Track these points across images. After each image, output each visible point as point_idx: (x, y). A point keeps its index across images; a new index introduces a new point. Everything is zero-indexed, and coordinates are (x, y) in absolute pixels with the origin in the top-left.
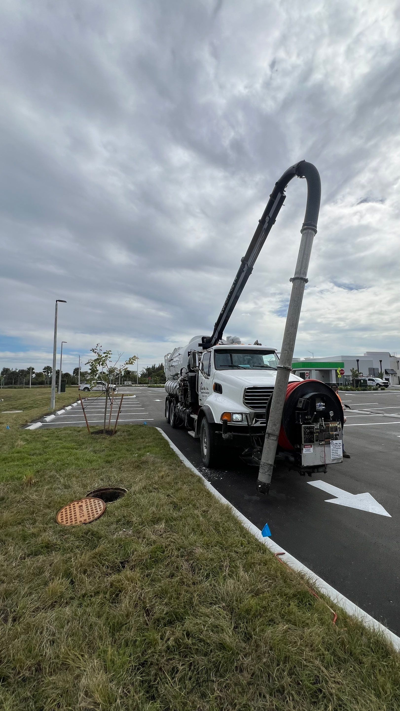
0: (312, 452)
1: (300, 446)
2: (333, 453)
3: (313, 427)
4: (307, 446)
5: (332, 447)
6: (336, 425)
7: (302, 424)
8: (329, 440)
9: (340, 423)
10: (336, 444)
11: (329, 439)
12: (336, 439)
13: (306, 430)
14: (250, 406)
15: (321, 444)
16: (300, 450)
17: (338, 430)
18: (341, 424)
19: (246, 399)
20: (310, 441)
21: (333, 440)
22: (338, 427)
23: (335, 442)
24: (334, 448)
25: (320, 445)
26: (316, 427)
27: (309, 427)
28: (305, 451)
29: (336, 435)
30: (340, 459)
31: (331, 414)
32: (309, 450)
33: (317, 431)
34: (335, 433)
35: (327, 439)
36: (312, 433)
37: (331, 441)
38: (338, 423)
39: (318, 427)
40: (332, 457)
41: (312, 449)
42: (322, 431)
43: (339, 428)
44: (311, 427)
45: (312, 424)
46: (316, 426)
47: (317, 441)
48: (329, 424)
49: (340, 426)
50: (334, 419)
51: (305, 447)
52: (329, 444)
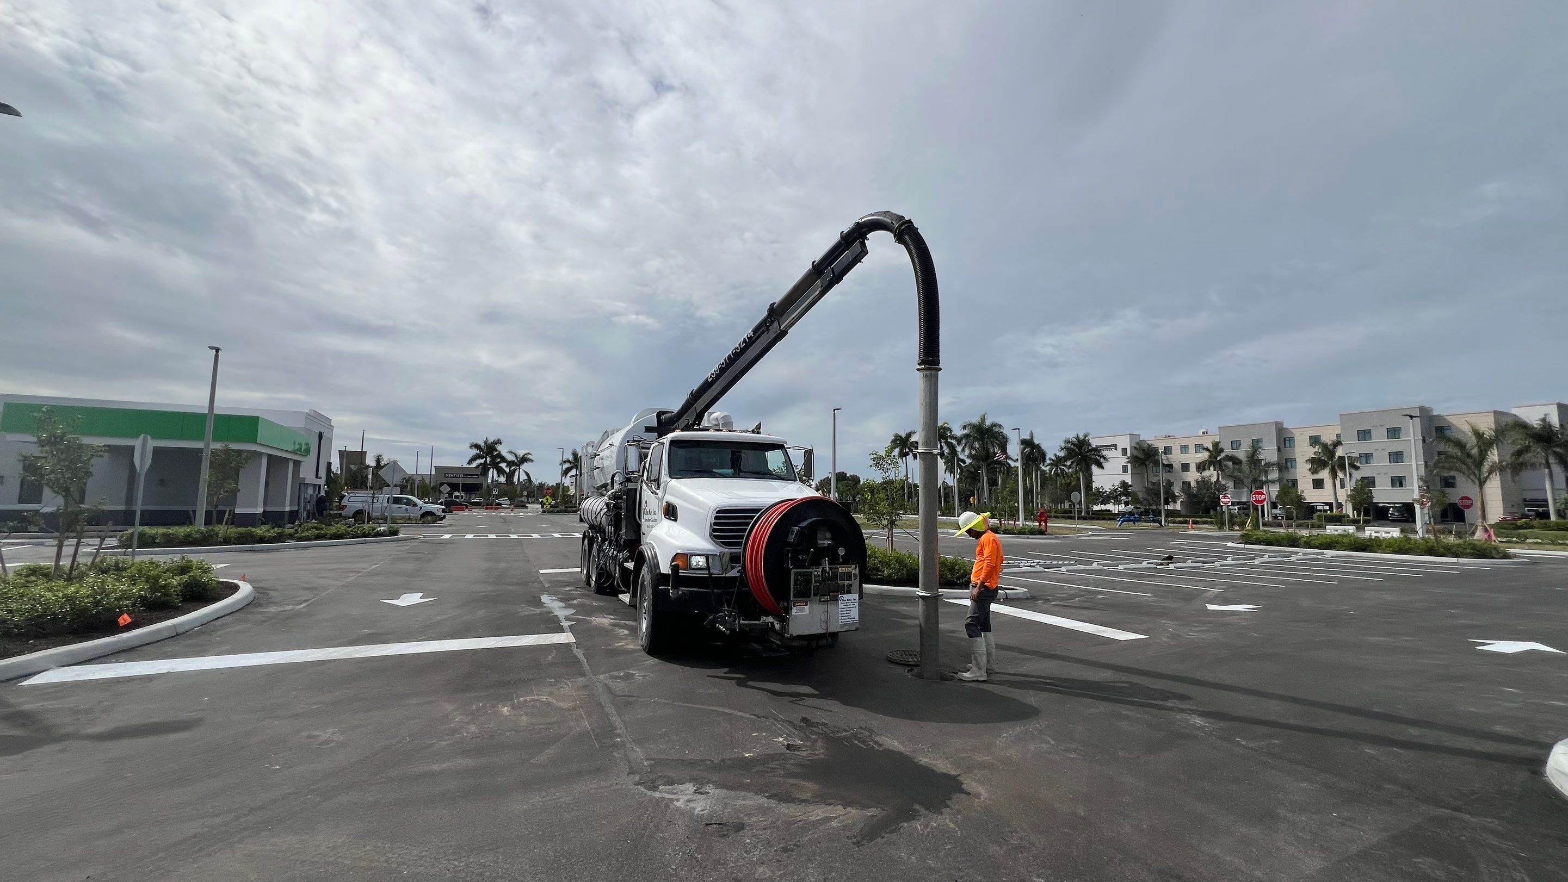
0: (807, 612)
1: (788, 604)
2: (842, 615)
3: (811, 572)
4: (800, 604)
5: (841, 606)
6: (850, 569)
7: (793, 568)
8: (837, 594)
9: (856, 567)
10: (848, 600)
11: (838, 592)
12: (849, 592)
13: (798, 578)
14: (721, 542)
15: (822, 600)
16: (788, 610)
17: (853, 578)
18: (857, 569)
19: (715, 530)
20: (804, 595)
21: (844, 594)
22: (853, 572)
23: (846, 597)
24: (844, 607)
25: (820, 601)
26: (816, 573)
27: (804, 572)
28: (794, 611)
29: (849, 586)
30: (854, 623)
31: (841, 552)
32: (802, 610)
33: (817, 579)
34: (847, 583)
35: (832, 592)
36: (808, 582)
37: (840, 596)
38: (853, 566)
39: (820, 573)
40: (840, 621)
41: (807, 608)
42: (825, 579)
43: (855, 574)
44: (808, 572)
45: (810, 569)
46: (816, 571)
47: (815, 595)
48: (837, 568)
49: (857, 571)
50: (846, 561)
51: (796, 604)
52: (836, 599)
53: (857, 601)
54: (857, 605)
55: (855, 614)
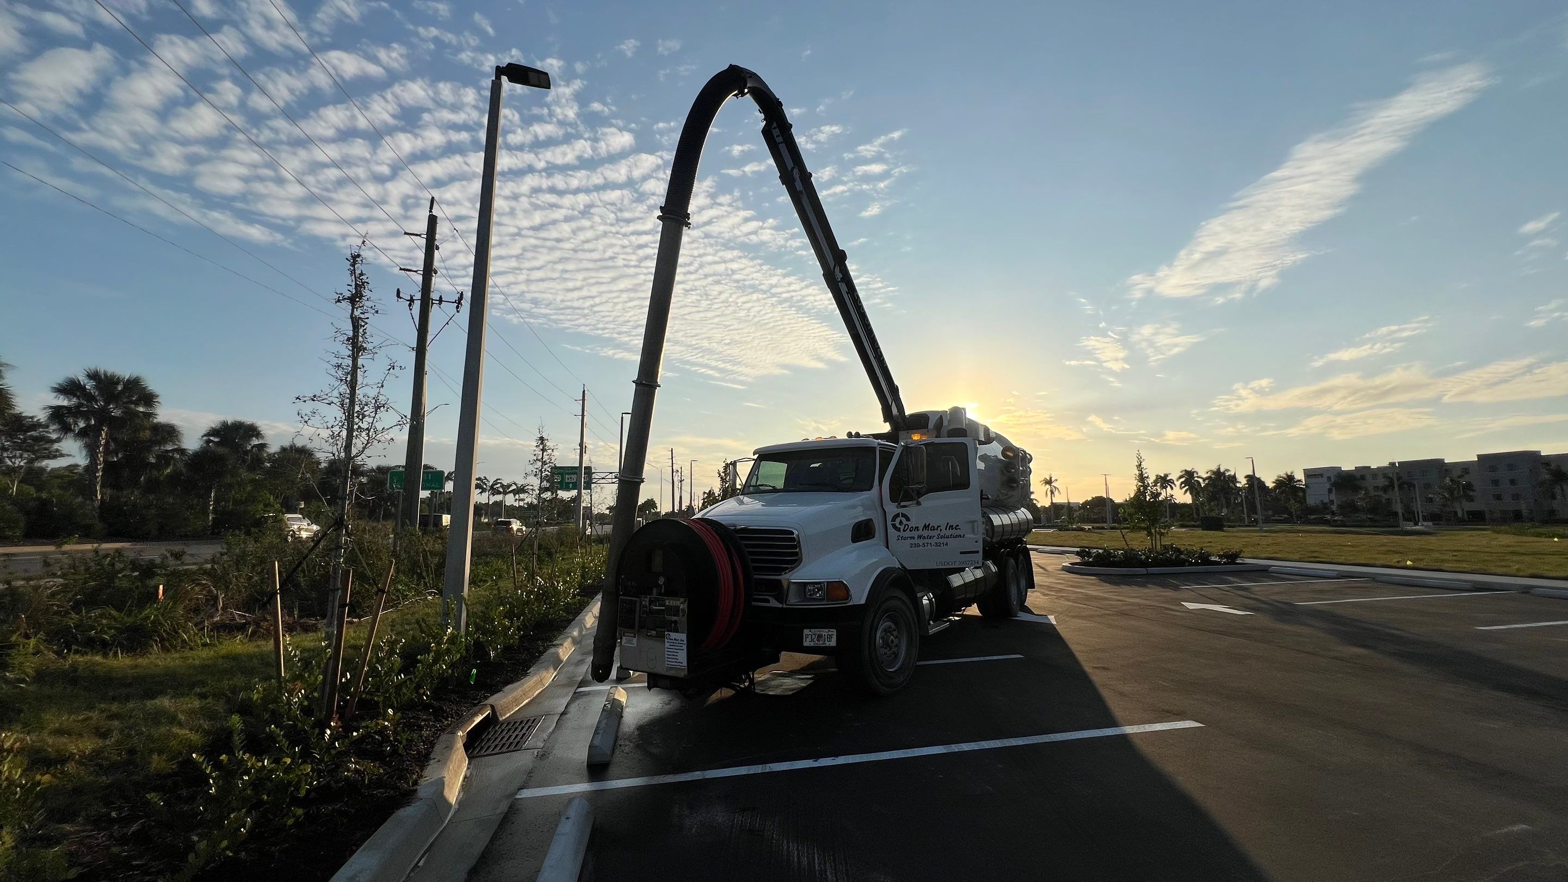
0: (635, 645)
2: (668, 656)
3: (635, 602)
4: (629, 635)
5: (667, 645)
6: (678, 603)
7: (622, 595)
8: (664, 630)
9: (685, 601)
10: (675, 639)
11: (664, 627)
12: (676, 631)
13: (622, 606)
15: (649, 634)
17: (681, 614)
18: (686, 604)
20: (629, 624)
21: (671, 631)
22: (682, 607)
23: (673, 635)
24: (670, 647)
25: (647, 635)
26: (644, 603)
27: (629, 600)
28: (623, 641)
29: (675, 622)
30: (680, 670)
31: (661, 581)
32: (630, 642)
33: (645, 609)
34: (674, 618)
35: (659, 627)
36: (633, 612)
37: (666, 633)
38: (682, 600)
39: (647, 604)
40: (667, 663)
41: (635, 640)
42: (652, 611)
43: (683, 610)
44: (632, 600)
45: (635, 597)
46: (644, 601)
47: (642, 627)
48: (664, 600)
49: (684, 607)
50: (671, 593)
51: (626, 634)
52: (661, 637)
53: (685, 642)
54: (685, 647)
55: (682, 657)
